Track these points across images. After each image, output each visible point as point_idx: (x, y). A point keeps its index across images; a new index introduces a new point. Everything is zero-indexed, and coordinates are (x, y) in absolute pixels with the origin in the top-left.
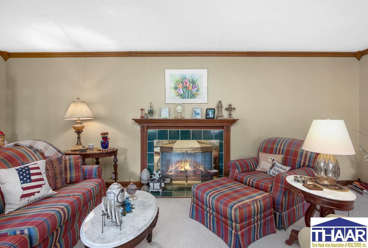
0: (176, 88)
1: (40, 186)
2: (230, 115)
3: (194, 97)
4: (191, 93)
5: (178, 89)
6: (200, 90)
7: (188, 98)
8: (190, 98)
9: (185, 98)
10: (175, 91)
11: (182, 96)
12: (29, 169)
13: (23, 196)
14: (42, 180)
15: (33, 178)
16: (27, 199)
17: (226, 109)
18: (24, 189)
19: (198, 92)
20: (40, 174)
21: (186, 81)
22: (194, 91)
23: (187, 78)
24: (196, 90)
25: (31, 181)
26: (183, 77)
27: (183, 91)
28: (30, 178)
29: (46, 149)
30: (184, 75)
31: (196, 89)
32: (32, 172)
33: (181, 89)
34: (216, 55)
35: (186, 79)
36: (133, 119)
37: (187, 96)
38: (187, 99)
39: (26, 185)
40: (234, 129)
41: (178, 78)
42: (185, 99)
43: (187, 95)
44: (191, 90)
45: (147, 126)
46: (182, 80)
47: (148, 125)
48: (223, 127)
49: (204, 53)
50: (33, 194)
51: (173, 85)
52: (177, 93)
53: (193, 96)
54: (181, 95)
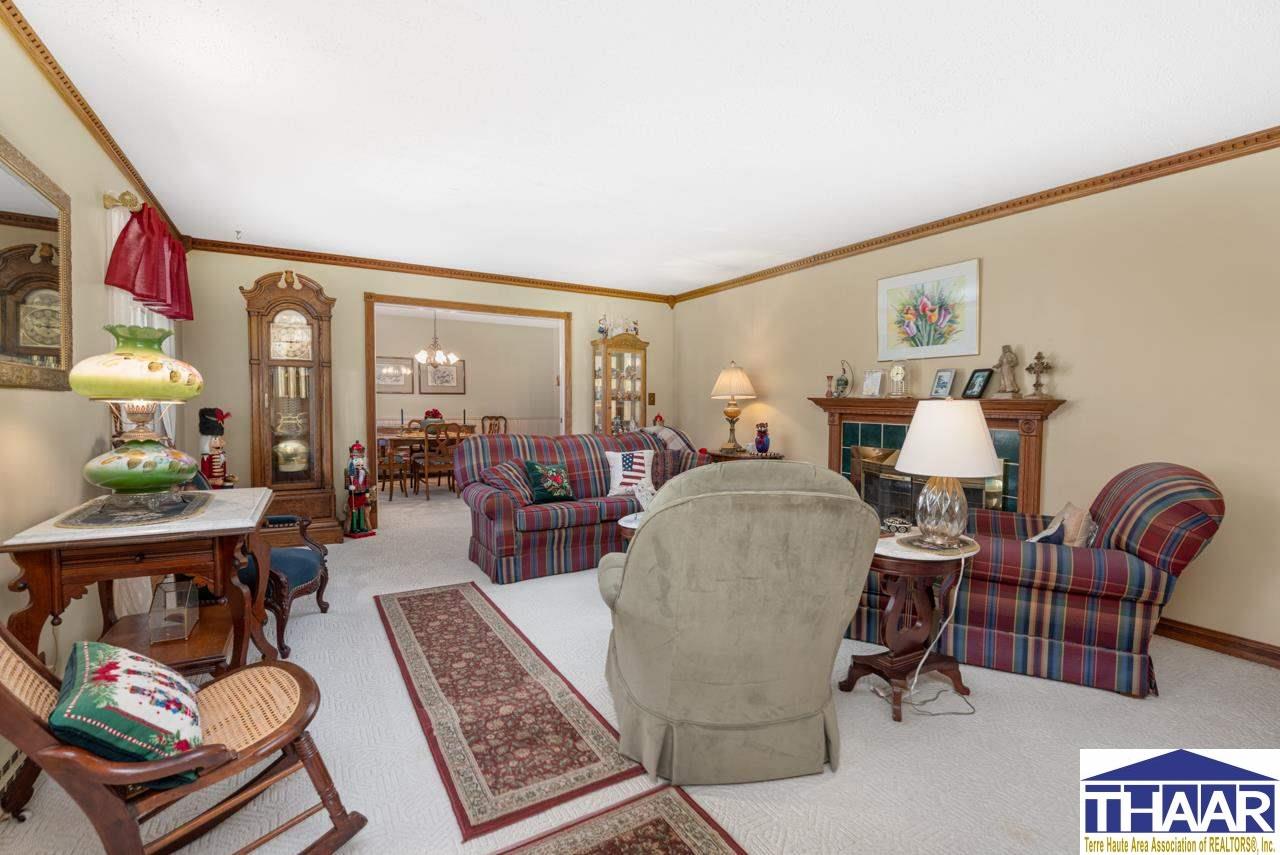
0: (901, 323)
1: (639, 478)
2: (1038, 385)
3: (943, 340)
4: (936, 331)
5: (906, 324)
6: (958, 320)
7: (928, 344)
8: (933, 344)
9: (922, 345)
10: (898, 330)
11: (914, 340)
12: (633, 457)
13: (623, 484)
14: (644, 472)
15: (634, 467)
16: (625, 487)
17: (1030, 369)
18: (625, 477)
19: (955, 326)
20: (642, 465)
21: (925, 300)
22: (944, 324)
23: (926, 293)
24: (950, 321)
25: (632, 470)
26: (918, 292)
27: (918, 327)
28: (631, 467)
29: (672, 439)
30: (919, 287)
31: (949, 317)
32: (635, 460)
33: (912, 324)
34: (1007, 211)
35: (923, 294)
36: (809, 399)
37: (926, 340)
38: (925, 347)
39: (627, 473)
40: (1056, 429)
41: (906, 298)
42: (920, 347)
43: (926, 336)
44: (937, 322)
45: (841, 414)
46: (914, 301)
47: (843, 412)
48: (1017, 420)
49: (971, 217)
50: (631, 484)
51: (895, 316)
52: (904, 333)
53: (941, 337)
54: (913, 338)
